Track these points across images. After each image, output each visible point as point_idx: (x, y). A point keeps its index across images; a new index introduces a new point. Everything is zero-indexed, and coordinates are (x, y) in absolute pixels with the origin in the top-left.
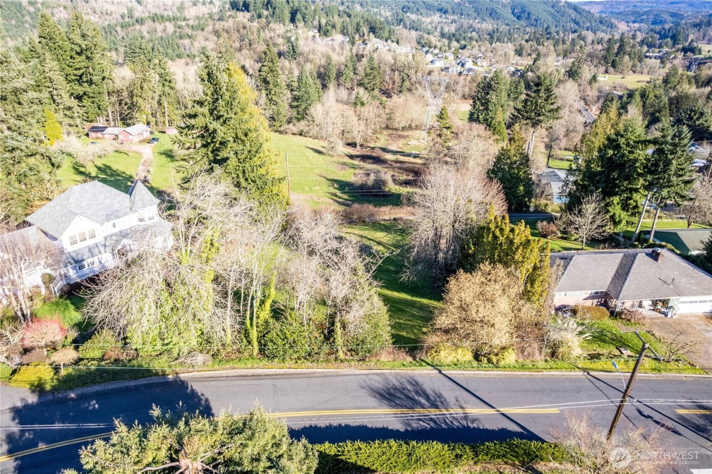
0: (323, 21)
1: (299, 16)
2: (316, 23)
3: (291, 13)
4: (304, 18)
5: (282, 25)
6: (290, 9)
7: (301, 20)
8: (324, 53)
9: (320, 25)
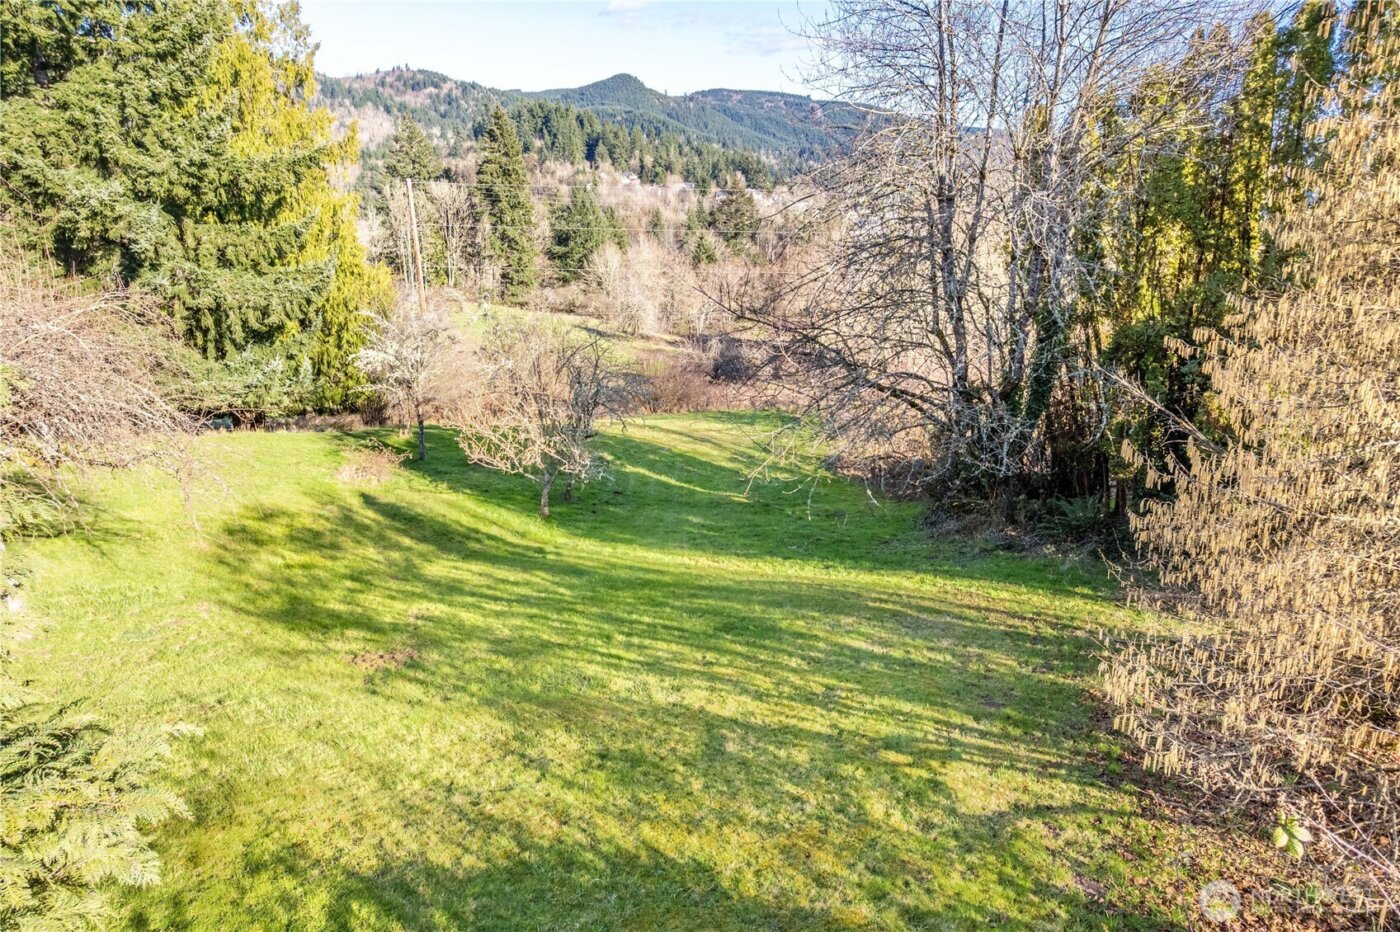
0: (649, 160)
1: (601, 149)
2: (635, 162)
3: (588, 145)
4: (611, 154)
5: (568, 164)
6: (586, 137)
7: (606, 155)
8: (647, 208)
9: (642, 167)
